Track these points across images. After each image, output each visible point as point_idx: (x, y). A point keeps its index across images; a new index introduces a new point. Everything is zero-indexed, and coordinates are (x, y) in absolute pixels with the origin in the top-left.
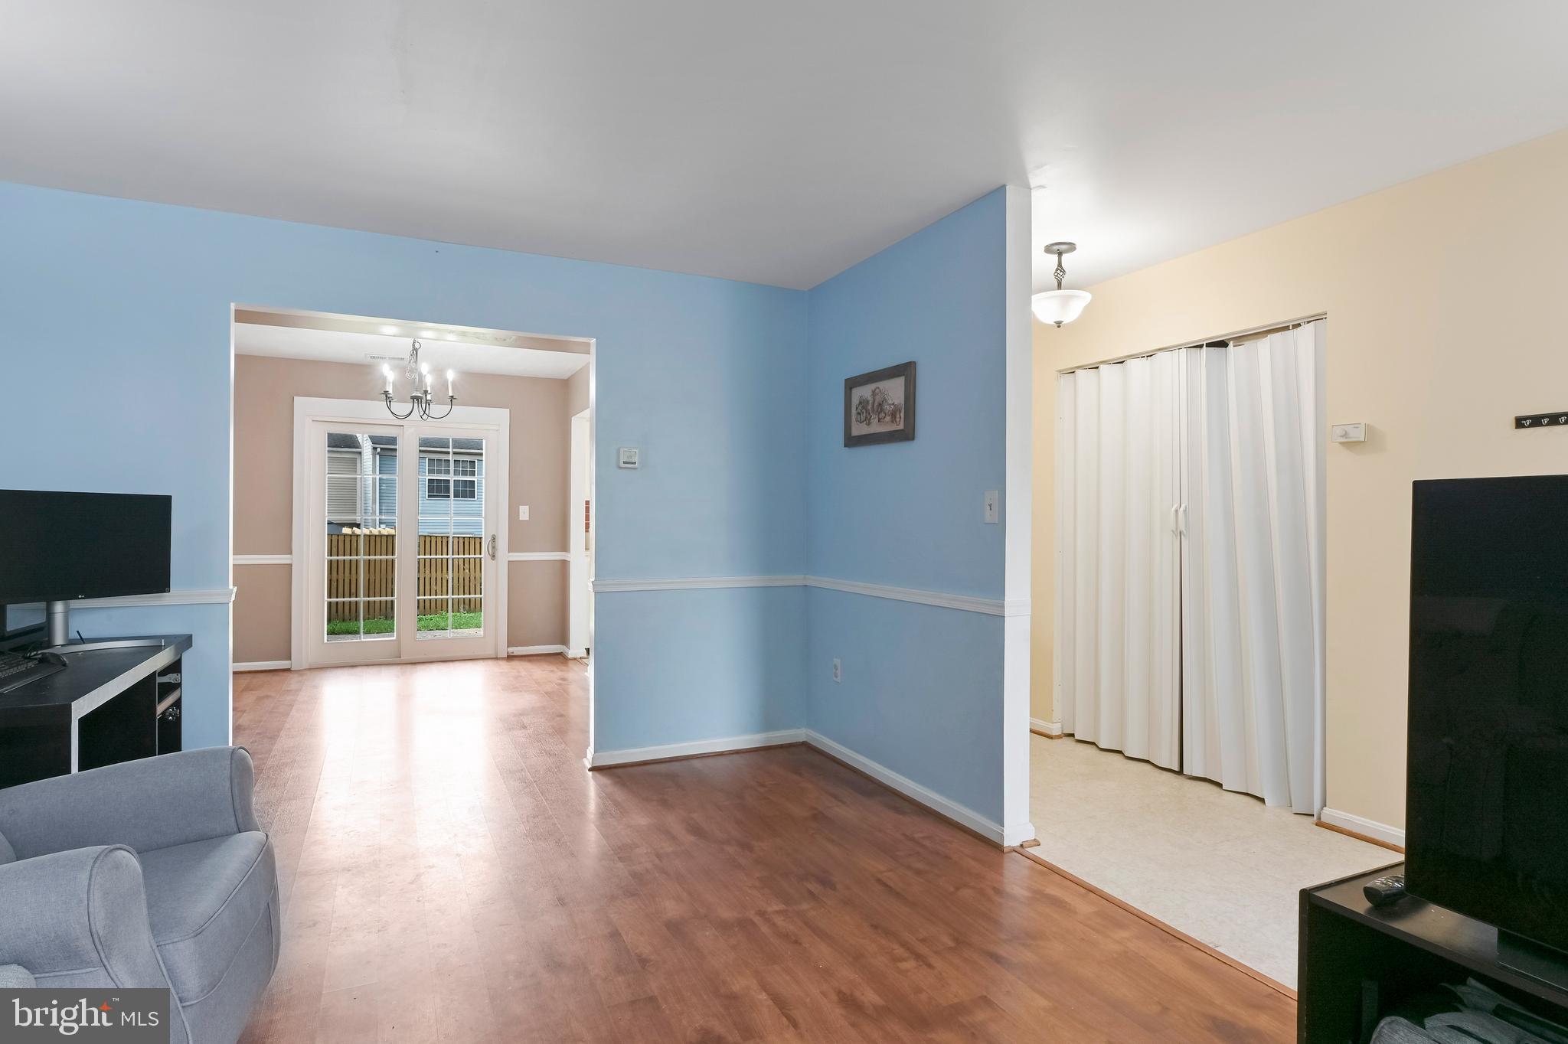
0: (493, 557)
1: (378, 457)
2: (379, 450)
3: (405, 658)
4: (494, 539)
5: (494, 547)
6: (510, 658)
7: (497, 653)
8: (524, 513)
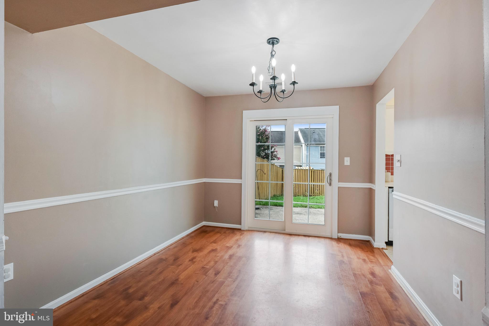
0: (330, 184)
1: (306, 146)
2: (306, 144)
3: (287, 231)
4: (330, 175)
5: (330, 179)
6: (339, 240)
7: (332, 235)
8: (347, 161)
